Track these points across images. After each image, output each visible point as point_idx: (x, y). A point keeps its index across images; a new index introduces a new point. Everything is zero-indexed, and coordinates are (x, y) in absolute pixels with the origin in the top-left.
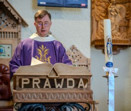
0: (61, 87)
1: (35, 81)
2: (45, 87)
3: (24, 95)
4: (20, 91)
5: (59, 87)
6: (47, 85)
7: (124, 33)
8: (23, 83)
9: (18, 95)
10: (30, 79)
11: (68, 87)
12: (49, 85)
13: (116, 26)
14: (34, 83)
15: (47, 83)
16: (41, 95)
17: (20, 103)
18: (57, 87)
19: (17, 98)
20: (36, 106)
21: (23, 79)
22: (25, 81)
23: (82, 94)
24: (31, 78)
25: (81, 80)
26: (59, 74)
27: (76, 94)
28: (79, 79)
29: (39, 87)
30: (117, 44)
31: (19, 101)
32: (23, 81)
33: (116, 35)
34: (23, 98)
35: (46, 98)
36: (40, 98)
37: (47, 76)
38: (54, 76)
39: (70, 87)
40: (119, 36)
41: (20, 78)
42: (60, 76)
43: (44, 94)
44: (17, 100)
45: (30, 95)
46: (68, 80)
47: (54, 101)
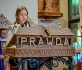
0: (51, 44)
1: (32, 40)
2: (39, 45)
3: (23, 51)
4: (20, 49)
5: (50, 45)
6: (41, 43)
7: (55, 8)
8: (22, 41)
9: (18, 51)
10: (27, 38)
11: (57, 44)
12: (42, 43)
13: (50, 3)
14: (31, 41)
15: (41, 41)
16: (37, 51)
17: (20, 58)
18: (48, 44)
19: (18, 54)
20: (31, 60)
21: (22, 38)
22: (23, 40)
23: (67, 50)
24: (29, 37)
25: (66, 39)
26: (50, 34)
27: (63, 50)
28: (65, 38)
29: (34, 45)
30: (52, 15)
31: (20, 57)
32: (22, 40)
33: (50, 10)
34: (22, 54)
35: (40, 54)
36: (36, 54)
37: (41, 36)
38: (45, 35)
39: (58, 44)
40: (52, 10)
41: (19, 37)
42: (51, 35)
43: (39, 51)
44: (18, 55)
45: (28, 51)
46: (57, 39)
47: (46, 56)
